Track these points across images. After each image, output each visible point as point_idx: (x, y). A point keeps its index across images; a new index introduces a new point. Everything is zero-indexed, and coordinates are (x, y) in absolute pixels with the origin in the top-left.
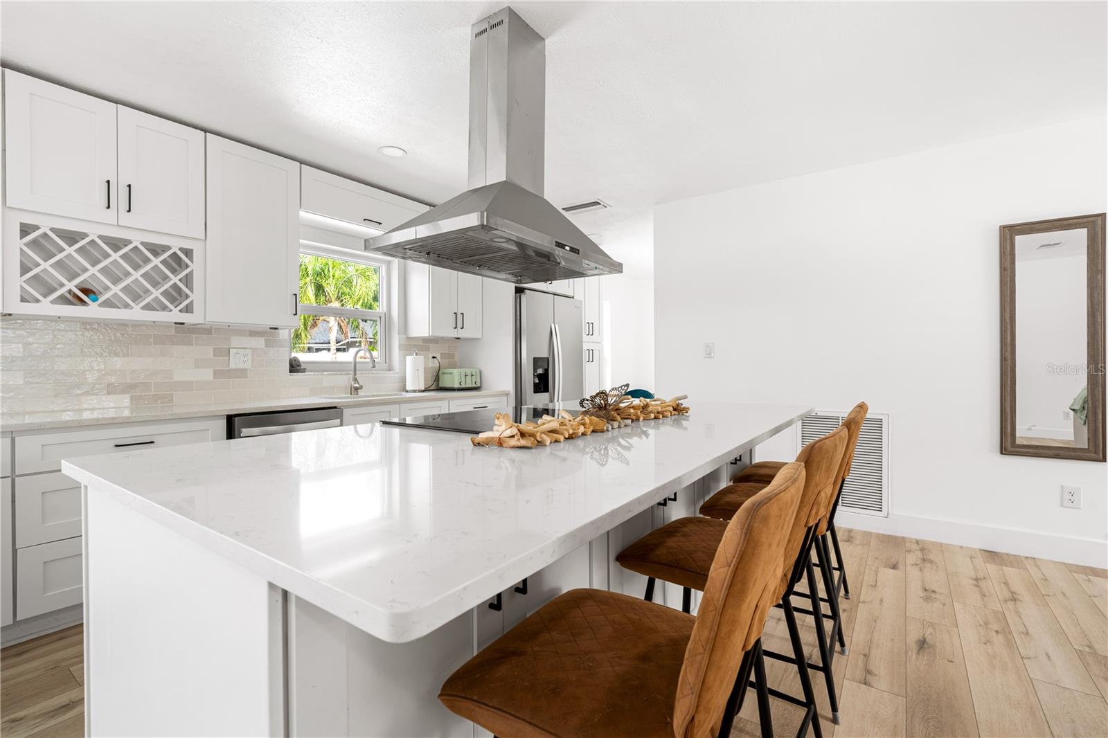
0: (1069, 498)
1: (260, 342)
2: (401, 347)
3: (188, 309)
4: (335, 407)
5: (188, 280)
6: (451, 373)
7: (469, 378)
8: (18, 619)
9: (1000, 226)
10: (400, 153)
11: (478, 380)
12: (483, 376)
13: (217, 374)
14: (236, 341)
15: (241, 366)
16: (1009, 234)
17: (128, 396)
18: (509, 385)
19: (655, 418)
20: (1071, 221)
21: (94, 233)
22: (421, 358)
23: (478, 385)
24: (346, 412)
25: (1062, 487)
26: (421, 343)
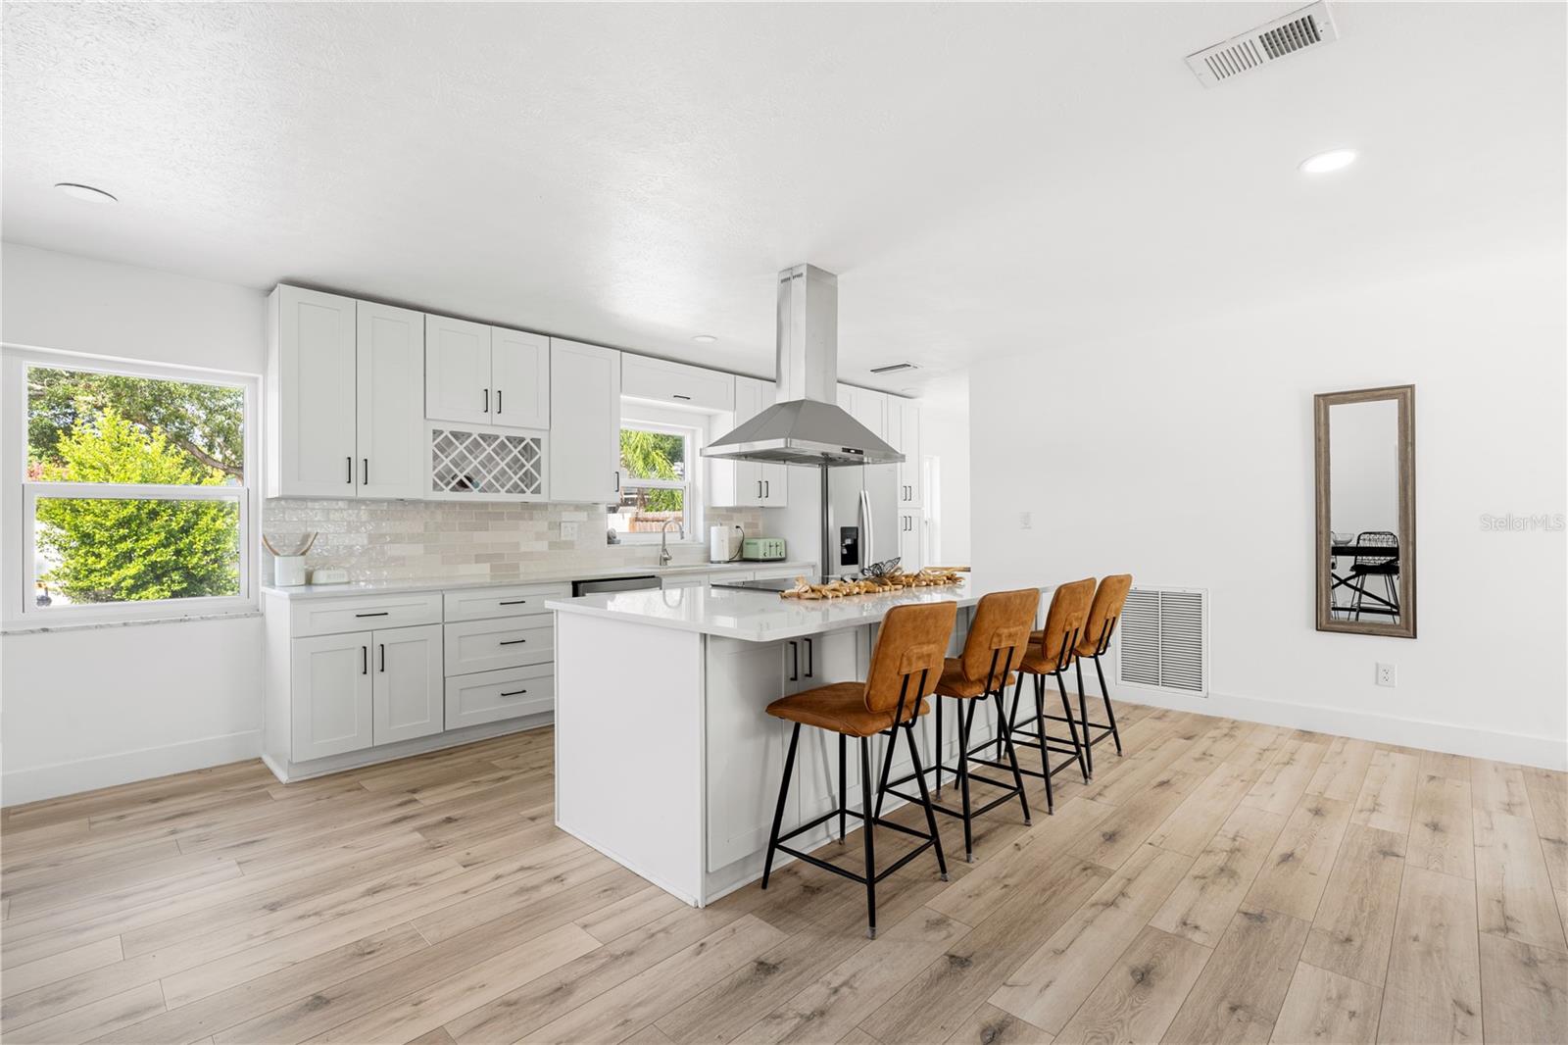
0: (1382, 675)
1: (582, 516)
2: (706, 518)
3: (537, 491)
4: (653, 577)
5: (537, 466)
6: (755, 544)
7: (773, 548)
8: (447, 729)
9: (1315, 396)
10: (710, 340)
11: (783, 551)
12: (789, 548)
13: (552, 545)
14: (566, 516)
15: (568, 539)
16: (1324, 402)
17: (488, 565)
18: (816, 557)
19: (927, 585)
20: (1381, 392)
21: (476, 432)
22: (725, 528)
23: (783, 556)
24: (664, 580)
25: (1377, 665)
26: (725, 513)
